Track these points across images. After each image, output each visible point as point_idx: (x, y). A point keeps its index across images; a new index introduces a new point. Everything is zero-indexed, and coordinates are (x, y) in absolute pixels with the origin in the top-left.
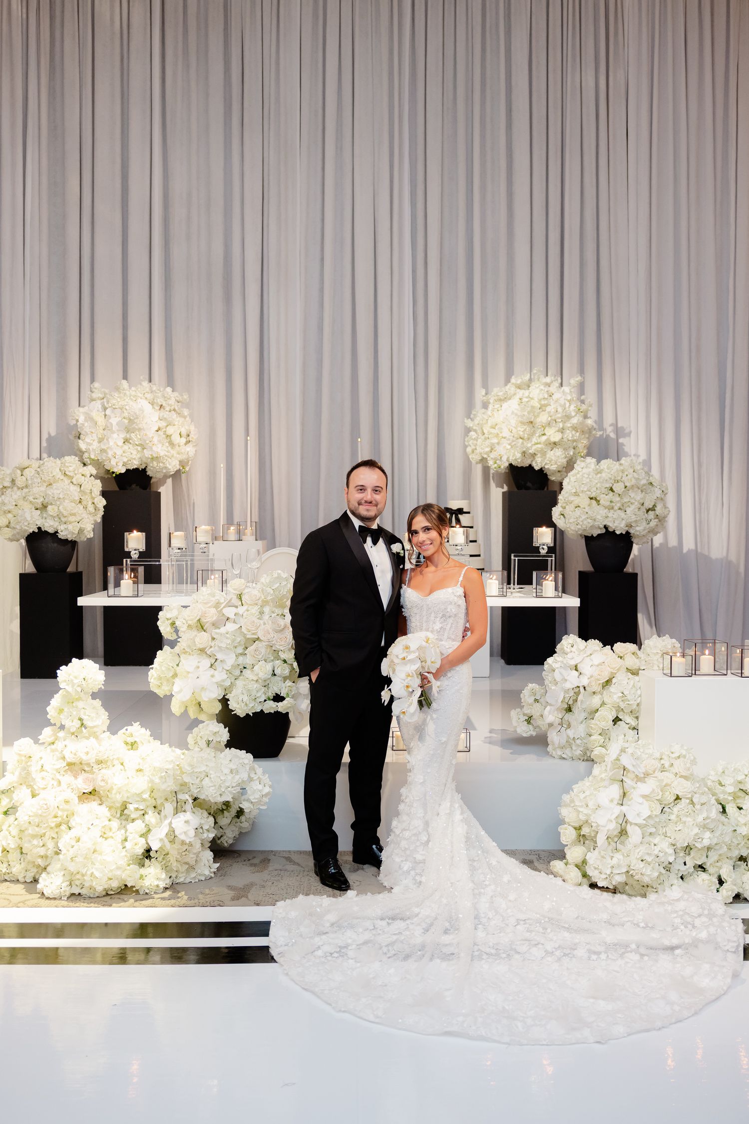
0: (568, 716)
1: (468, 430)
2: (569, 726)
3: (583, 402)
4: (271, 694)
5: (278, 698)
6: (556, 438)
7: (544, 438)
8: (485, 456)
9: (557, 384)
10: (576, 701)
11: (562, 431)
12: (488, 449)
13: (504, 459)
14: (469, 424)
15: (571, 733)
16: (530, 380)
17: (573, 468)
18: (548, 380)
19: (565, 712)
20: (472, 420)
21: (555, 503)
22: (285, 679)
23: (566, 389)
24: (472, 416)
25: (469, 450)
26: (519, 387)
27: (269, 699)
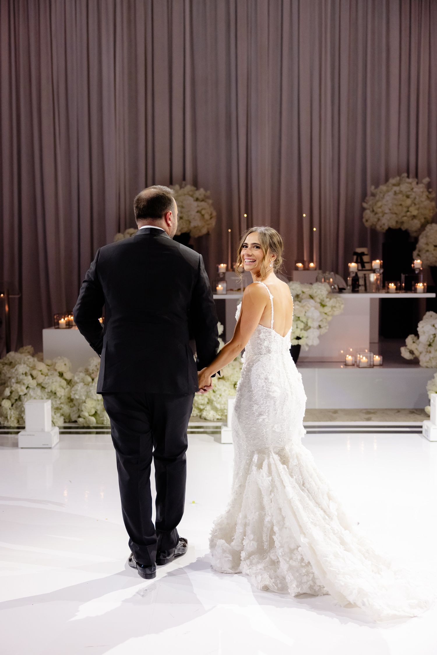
0: (429, 348)
1: (363, 209)
2: (430, 352)
3: (430, 193)
4: (295, 337)
5: (298, 338)
6: (415, 213)
7: (408, 213)
8: (375, 223)
9: (414, 183)
10: (433, 341)
11: (418, 209)
12: (376, 220)
13: (386, 225)
14: (365, 205)
15: (431, 355)
16: (400, 180)
17: (424, 230)
18: (410, 180)
19: (427, 346)
20: (367, 203)
21: (414, 249)
22: (301, 330)
23: (421, 185)
24: (366, 201)
25: (364, 220)
26: (394, 185)
27: (294, 338)
